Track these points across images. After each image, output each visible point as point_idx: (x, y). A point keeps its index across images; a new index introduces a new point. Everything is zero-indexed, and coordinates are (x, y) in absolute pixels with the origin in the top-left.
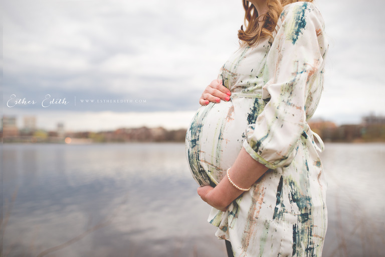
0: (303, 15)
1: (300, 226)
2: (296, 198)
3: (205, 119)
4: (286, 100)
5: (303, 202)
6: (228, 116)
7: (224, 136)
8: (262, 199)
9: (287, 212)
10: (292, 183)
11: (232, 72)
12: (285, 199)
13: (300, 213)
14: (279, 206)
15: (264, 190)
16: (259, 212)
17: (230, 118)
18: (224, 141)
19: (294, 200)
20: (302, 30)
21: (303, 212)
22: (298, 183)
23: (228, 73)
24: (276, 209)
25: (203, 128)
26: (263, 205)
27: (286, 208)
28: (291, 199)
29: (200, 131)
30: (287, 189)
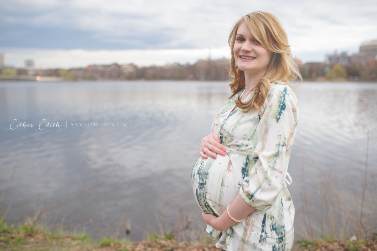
0: (284, 100)
1: (277, 246)
2: (275, 227)
3: (210, 168)
4: (272, 166)
5: (279, 230)
6: (227, 169)
7: (226, 183)
8: (252, 229)
9: (269, 238)
10: (272, 217)
11: (230, 133)
12: (268, 228)
13: (277, 237)
14: (263, 234)
15: (253, 223)
16: (249, 237)
17: (229, 170)
18: (225, 187)
19: (274, 229)
20: (283, 111)
21: (280, 236)
22: (276, 217)
23: (227, 133)
24: (261, 236)
25: (209, 176)
26: (252, 233)
27: (268, 235)
28: (272, 228)
29: (206, 178)
30: (269, 222)
